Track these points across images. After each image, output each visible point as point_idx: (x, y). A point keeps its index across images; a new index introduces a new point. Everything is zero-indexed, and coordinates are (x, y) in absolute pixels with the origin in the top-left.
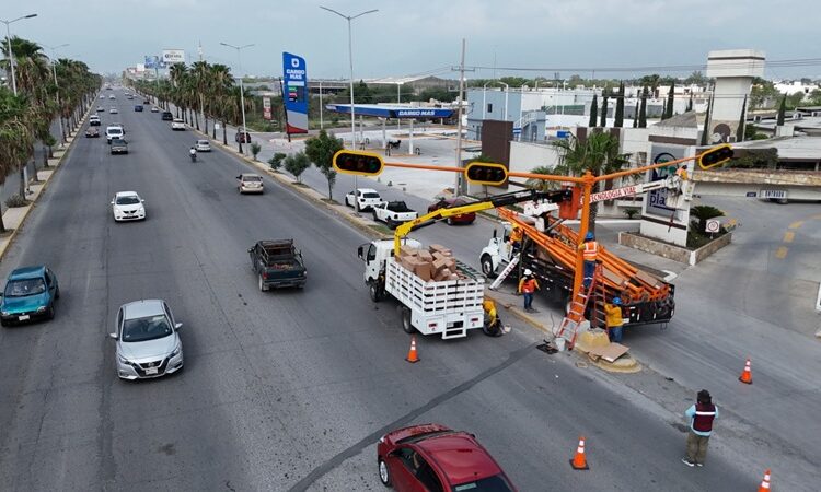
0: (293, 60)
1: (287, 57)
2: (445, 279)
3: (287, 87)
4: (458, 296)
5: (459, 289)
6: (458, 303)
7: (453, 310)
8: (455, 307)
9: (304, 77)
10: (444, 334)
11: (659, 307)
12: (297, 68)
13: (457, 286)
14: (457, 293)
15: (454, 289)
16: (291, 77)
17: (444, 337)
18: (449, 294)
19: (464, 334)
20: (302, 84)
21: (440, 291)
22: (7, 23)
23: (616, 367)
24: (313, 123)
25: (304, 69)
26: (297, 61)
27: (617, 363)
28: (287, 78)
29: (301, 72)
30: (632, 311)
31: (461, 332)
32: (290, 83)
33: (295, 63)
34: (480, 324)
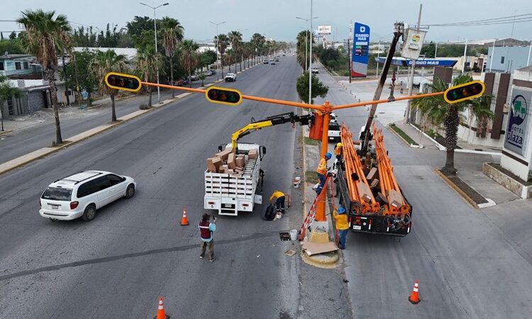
0: (361, 28)
1: (358, 26)
2: (223, 172)
3: (355, 45)
4: (231, 186)
5: (231, 181)
6: (231, 191)
7: (227, 195)
8: (229, 193)
9: (368, 39)
10: (220, 211)
11: (392, 222)
12: (363, 33)
13: (229, 178)
14: (229, 183)
15: (227, 180)
16: (359, 39)
17: (220, 213)
18: (223, 183)
19: (236, 214)
20: (366, 44)
21: (215, 180)
22: (155, 9)
23: (312, 261)
24: (371, 71)
25: (369, 34)
26: (364, 28)
27: (313, 258)
28: (356, 39)
29: (366, 35)
30: (364, 221)
31: (234, 212)
32: (357, 43)
33: (362, 29)
34: (250, 209)
